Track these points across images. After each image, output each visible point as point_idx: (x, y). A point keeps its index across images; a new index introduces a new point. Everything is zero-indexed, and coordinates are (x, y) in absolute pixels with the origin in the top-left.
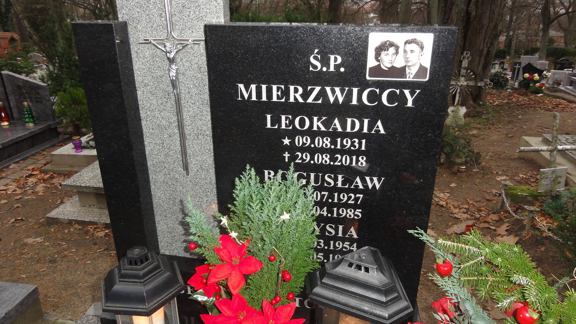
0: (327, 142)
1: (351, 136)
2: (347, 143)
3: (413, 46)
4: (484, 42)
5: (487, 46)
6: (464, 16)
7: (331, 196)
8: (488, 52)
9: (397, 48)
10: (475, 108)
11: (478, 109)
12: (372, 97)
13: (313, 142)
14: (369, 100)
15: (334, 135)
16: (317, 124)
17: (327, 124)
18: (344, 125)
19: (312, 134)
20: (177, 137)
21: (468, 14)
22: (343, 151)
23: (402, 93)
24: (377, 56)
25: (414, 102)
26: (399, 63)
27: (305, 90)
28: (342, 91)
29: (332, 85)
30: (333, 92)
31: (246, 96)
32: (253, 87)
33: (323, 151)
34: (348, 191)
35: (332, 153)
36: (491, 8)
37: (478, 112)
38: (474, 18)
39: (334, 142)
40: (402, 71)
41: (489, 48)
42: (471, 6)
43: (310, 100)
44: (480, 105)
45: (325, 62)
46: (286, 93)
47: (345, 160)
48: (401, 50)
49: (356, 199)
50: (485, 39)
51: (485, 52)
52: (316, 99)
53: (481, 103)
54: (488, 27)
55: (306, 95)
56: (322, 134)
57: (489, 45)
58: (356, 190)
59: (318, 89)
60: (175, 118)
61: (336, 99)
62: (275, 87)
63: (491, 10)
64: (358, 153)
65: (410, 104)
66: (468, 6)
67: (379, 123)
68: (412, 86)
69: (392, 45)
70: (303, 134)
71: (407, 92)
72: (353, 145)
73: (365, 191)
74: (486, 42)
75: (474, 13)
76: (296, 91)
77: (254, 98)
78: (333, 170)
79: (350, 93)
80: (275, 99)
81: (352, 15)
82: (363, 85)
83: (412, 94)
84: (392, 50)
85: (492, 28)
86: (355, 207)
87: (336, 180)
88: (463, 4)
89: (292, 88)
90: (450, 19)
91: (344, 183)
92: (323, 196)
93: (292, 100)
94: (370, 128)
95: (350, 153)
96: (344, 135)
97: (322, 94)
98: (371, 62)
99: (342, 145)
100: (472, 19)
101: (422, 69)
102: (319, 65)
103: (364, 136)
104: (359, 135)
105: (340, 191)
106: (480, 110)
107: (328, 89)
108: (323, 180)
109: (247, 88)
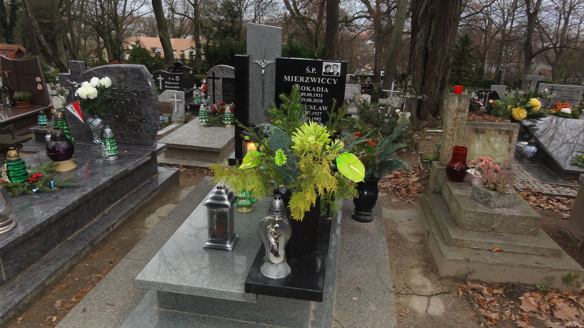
0: (310, 95)
1: (318, 93)
2: (317, 95)
3: (335, 67)
4: (439, 71)
5: (441, 74)
6: (424, 51)
7: (312, 113)
8: (443, 79)
9: (331, 67)
10: (434, 121)
11: (436, 122)
12: (324, 81)
13: (306, 95)
14: (323, 82)
15: (313, 93)
16: (308, 89)
17: (311, 89)
18: (316, 89)
19: (306, 92)
20: (261, 94)
21: (426, 49)
22: (315, 98)
23: (333, 80)
24: (325, 69)
25: (336, 82)
26: (331, 71)
27: (305, 78)
28: (315, 79)
29: (313, 77)
30: (313, 79)
31: (287, 80)
32: (289, 77)
33: (309, 97)
34: (317, 111)
35: (312, 98)
36: (442, 46)
37: (435, 124)
38: (431, 52)
39: (313, 95)
40: (332, 73)
41: (444, 75)
42: (428, 43)
43: (306, 81)
44: (438, 119)
45: (311, 70)
46: (299, 79)
47: (316, 101)
48: (332, 68)
49: (320, 114)
50: (439, 68)
51: (440, 79)
52: (308, 81)
53: (439, 117)
54: (441, 60)
55: (305, 80)
56: (309, 92)
57: (443, 73)
58: (320, 111)
59: (308, 78)
60: (261, 87)
61: (314, 81)
62: (295, 77)
63: (442, 47)
64: (320, 98)
65: (335, 83)
66: (426, 44)
67: (326, 89)
68: (335, 78)
69: (329, 66)
70: (303, 92)
71: (334, 79)
72: (318, 96)
73: (322, 111)
74: (441, 70)
75: (430, 49)
76: (302, 78)
77: (289, 80)
78: (313, 104)
79: (318, 79)
80: (295, 81)
81: (349, 41)
82: (322, 77)
83: (335, 80)
84: (329, 67)
85: (445, 60)
86: (319, 117)
87: (313, 107)
88: (422, 42)
89: (301, 77)
90: (414, 53)
91: (316, 109)
92: (309, 113)
93: (300, 81)
94: (324, 90)
95: (318, 98)
96: (316, 92)
97: (310, 79)
98: (324, 71)
99: (315, 96)
100: (429, 53)
101: (338, 73)
102: (309, 71)
103: (323, 93)
104: (320, 92)
105: (315, 111)
106: (437, 123)
107: (311, 78)
108: (309, 107)
109: (287, 77)
